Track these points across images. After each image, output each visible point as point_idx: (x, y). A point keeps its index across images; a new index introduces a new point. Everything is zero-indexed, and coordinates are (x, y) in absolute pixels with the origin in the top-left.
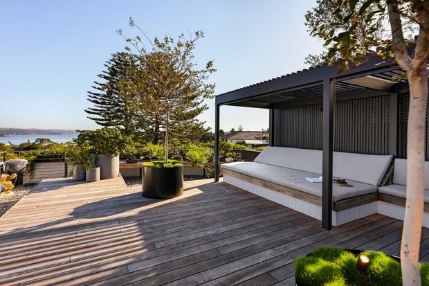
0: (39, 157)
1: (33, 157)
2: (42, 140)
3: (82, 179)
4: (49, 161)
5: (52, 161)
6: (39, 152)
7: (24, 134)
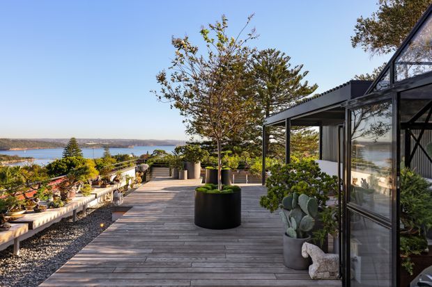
0: (155, 163)
1: (151, 163)
2: (158, 152)
3: (177, 178)
4: (160, 167)
5: (163, 167)
6: (155, 160)
7: (143, 145)
